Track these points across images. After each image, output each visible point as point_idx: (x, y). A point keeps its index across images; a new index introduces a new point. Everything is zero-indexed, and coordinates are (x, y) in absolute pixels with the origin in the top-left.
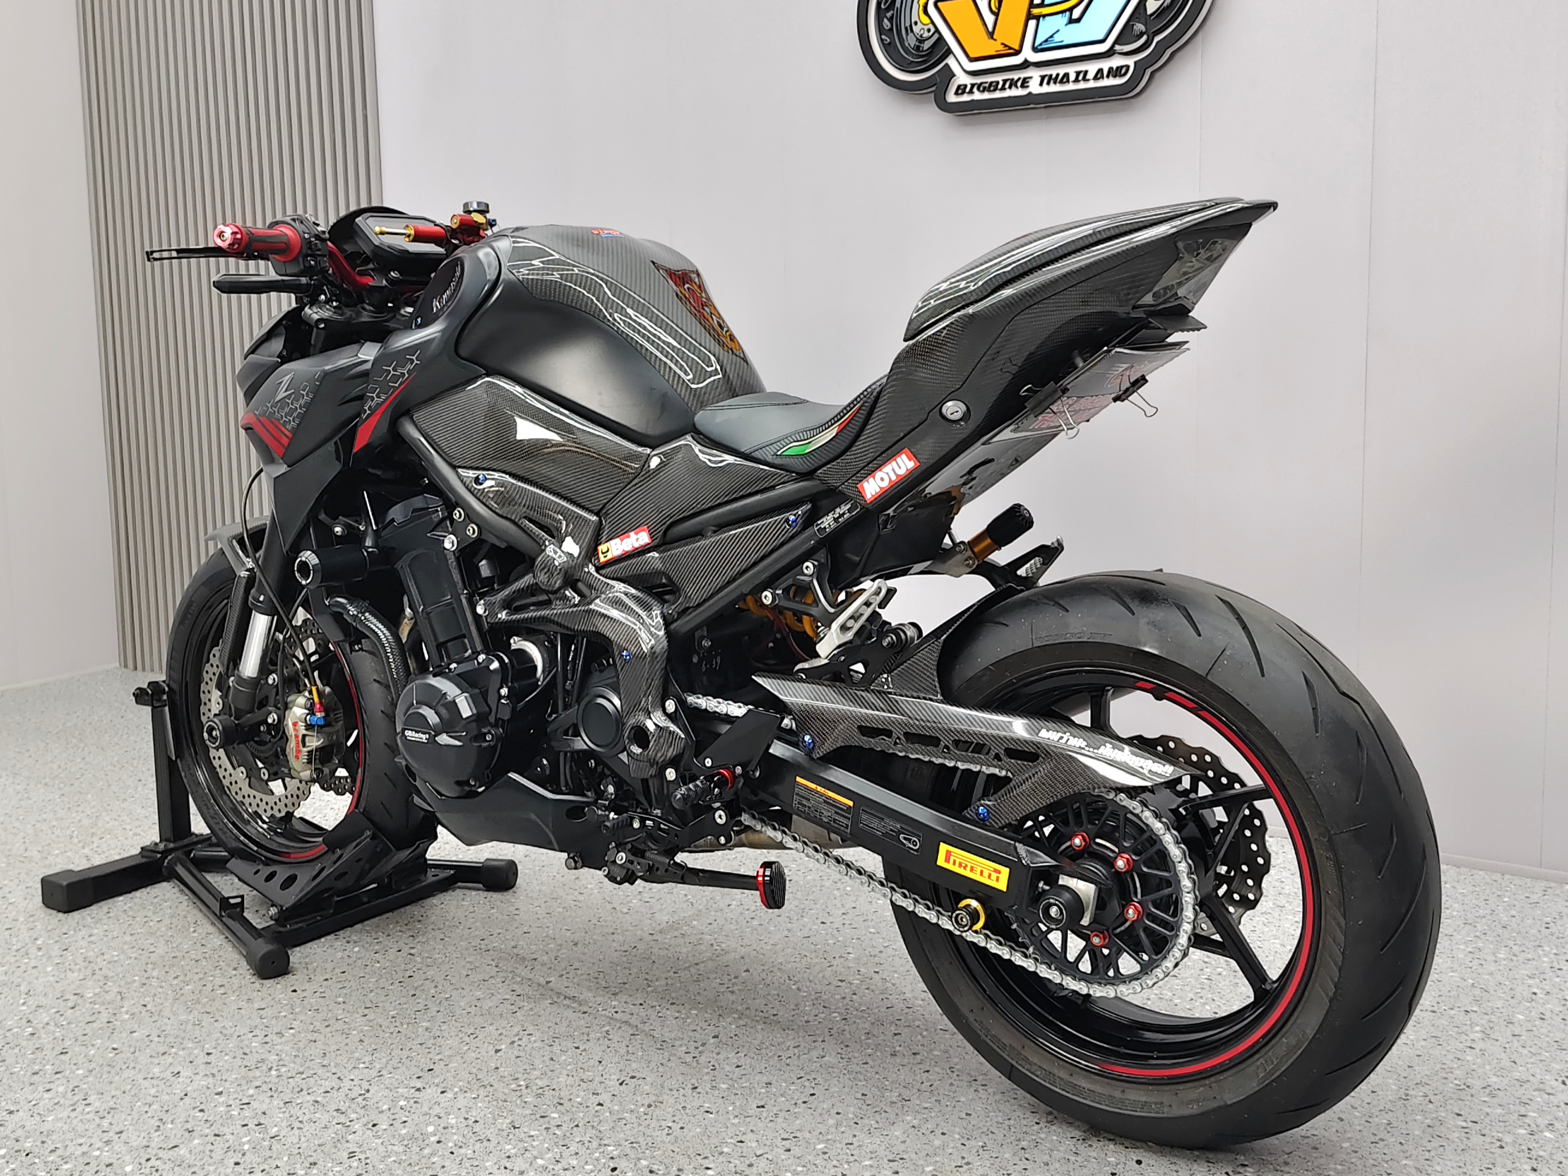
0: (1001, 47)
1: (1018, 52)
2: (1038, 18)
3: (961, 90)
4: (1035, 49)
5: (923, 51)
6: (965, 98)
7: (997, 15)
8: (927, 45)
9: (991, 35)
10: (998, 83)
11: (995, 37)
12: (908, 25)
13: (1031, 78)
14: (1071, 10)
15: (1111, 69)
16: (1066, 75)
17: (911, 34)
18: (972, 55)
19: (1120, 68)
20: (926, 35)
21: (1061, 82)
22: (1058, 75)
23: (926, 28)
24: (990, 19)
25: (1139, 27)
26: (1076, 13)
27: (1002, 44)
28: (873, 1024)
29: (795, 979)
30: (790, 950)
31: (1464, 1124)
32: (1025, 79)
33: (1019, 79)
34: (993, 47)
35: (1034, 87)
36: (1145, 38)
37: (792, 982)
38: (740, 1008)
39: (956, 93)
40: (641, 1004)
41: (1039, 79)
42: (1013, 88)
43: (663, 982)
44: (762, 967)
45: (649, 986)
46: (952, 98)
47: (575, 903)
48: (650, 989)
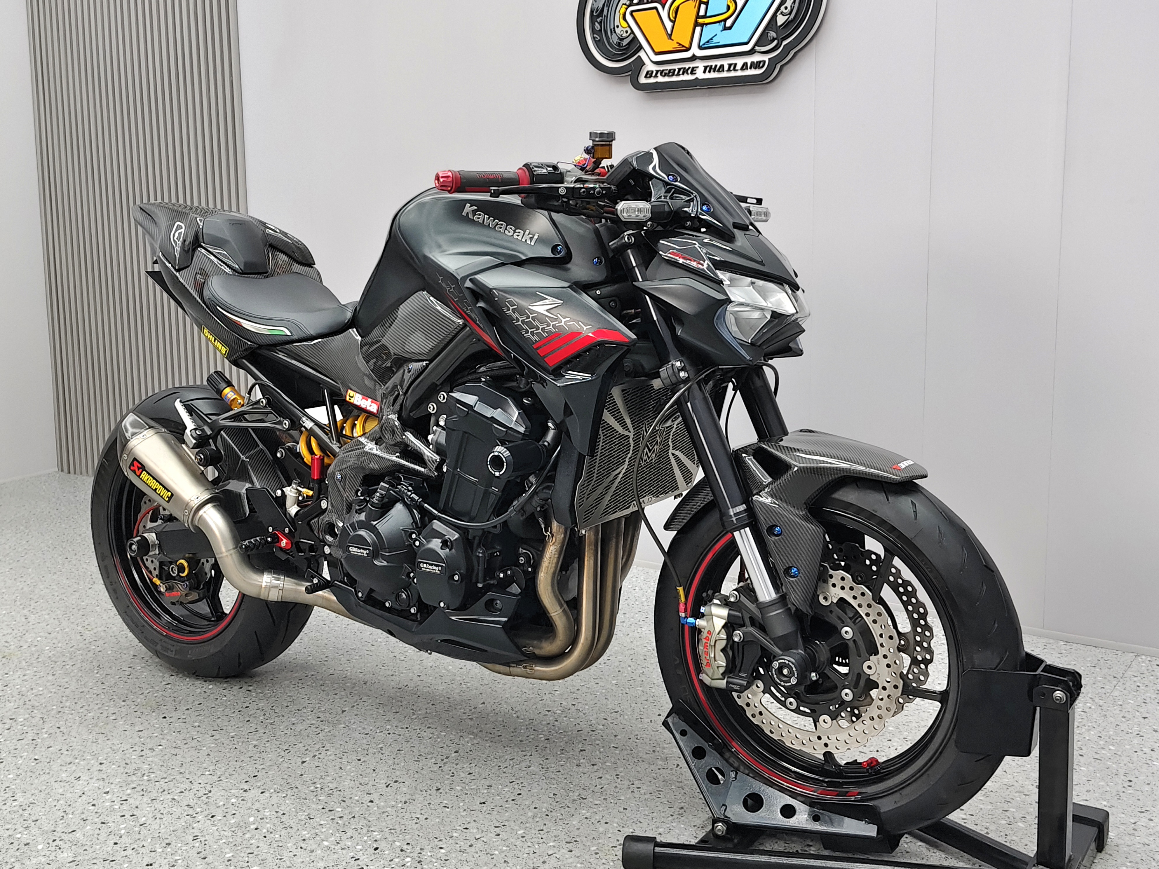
0: (677, 45)
1: (688, 49)
2: (702, 25)
3: (649, 74)
4: (701, 48)
5: (622, 46)
6: (652, 80)
7: (674, 22)
8: (625, 42)
9: (670, 36)
10: (675, 70)
11: (672, 38)
12: (612, 27)
13: (697, 67)
14: (725, 20)
15: (752, 63)
16: (722, 66)
17: (614, 34)
18: (656, 50)
19: (759, 63)
20: (625, 35)
21: (719, 71)
22: (716, 66)
23: (625, 30)
24: (669, 25)
25: (772, 34)
26: (729, 23)
27: (677, 43)
28: (566, 743)
29: (516, 710)
30: (514, 688)
31: (964, 816)
32: (693, 68)
33: (689, 68)
34: (671, 45)
35: (700, 74)
36: (776, 42)
37: (514, 712)
38: (475, 731)
39: (646, 77)
40: (407, 728)
41: (703, 68)
42: (685, 74)
43: (424, 711)
44: (494, 701)
45: (414, 714)
46: (643, 80)
47: (368, 652)
48: (414, 717)
